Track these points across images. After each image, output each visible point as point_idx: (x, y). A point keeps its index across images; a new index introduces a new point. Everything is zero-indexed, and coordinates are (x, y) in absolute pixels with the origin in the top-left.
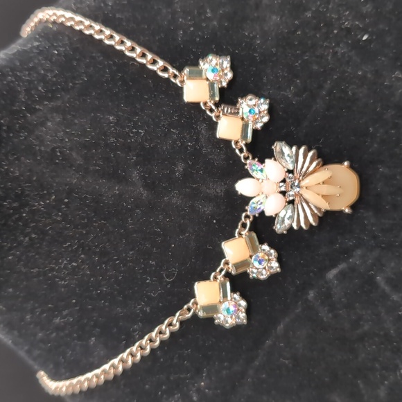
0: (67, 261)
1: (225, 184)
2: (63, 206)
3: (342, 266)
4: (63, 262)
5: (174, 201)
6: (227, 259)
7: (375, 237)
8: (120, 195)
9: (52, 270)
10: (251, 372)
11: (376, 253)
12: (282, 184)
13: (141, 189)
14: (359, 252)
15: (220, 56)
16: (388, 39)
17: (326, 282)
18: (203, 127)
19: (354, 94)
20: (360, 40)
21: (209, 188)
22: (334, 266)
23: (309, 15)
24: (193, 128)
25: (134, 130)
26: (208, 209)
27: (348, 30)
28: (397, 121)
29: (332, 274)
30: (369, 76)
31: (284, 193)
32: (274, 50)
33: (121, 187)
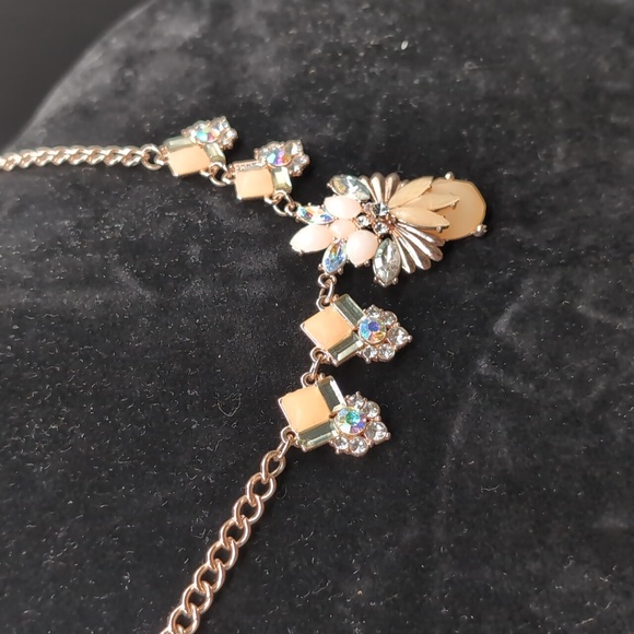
0: (40, 424)
1: (274, 252)
2: (12, 336)
3: (513, 308)
4: (32, 427)
5: (199, 293)
6: (318, 346)
7: (544, 255)
8: (106, 305)
9: (16, 446)
10: (440, 534)
11: (557, 275)
12: (361, 218)
13: (140, 290)
14: (529, 282)
15: (211, 120)
16: (437, 38)
17: (499, 340)
18: (214, 201)
19: (420, 104)
20: (400, 51)
21: (250, 264)
22: (499, 313)
23: (318, 51)
24: (199, 205)
25: (107, 227)
26: (258, 290)
27: (379, 47)
28: (496, 113)
29: (501, 325)
30: (431, 80)
31: (369, 228)
32: (286, 99)
33: (105, 294)
